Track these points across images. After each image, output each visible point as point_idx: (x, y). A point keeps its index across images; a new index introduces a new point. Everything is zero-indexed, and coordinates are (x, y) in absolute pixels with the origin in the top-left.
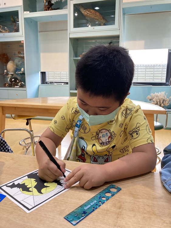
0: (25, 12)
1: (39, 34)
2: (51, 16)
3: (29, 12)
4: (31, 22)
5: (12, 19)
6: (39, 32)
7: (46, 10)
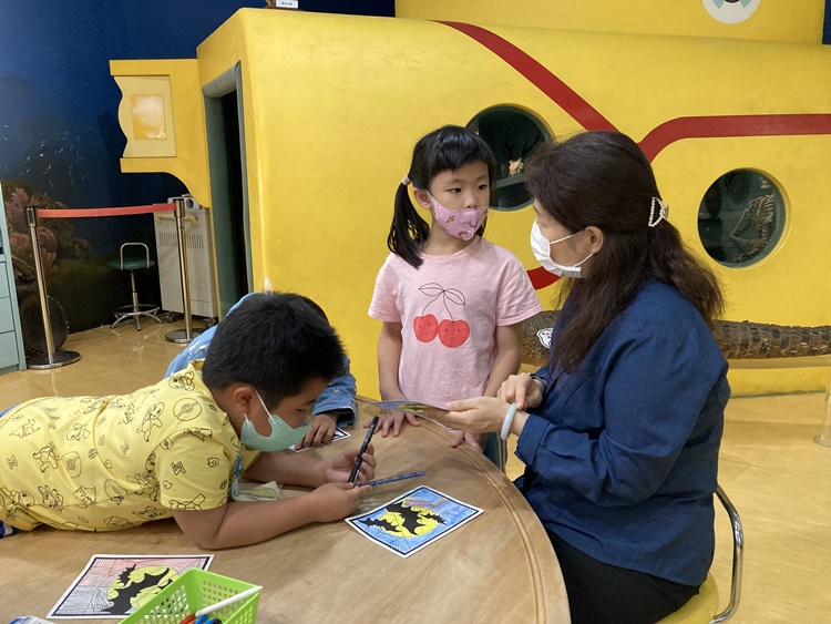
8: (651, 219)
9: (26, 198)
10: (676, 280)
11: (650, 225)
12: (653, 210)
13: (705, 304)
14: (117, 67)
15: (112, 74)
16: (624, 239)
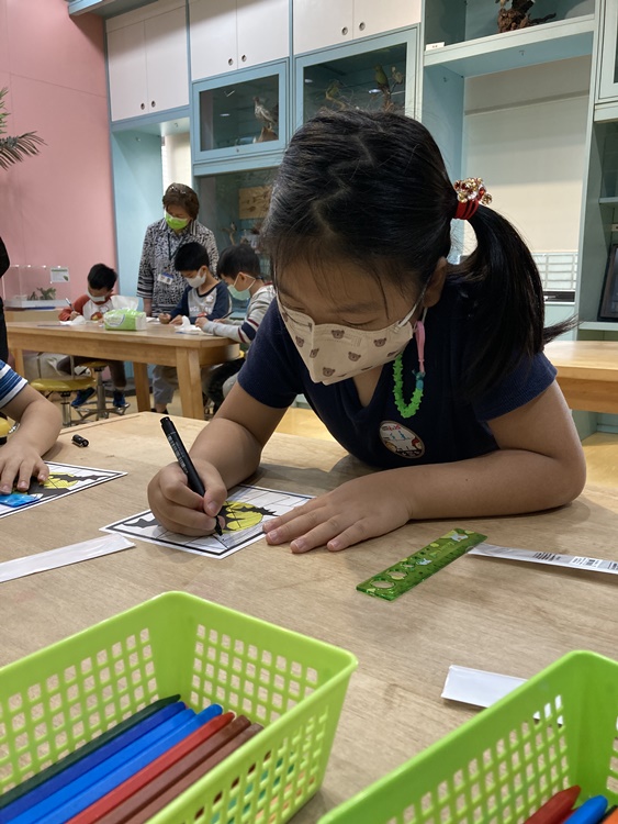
0: (429, 47)
1: (465, 118)
2: (521, 50)
3: (443, 44)
4: (445, 80)
5: (379, 78)
6: (468, 113)
7: (509, 29)
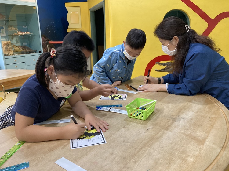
8: (187, 30)
9: (45, 39)
10: (198, 40)
11: (187, 31)
12: (186, 28)
13: (210, 45)
14: (67, 5)
15: (66, 6)
16: (183, 36)
